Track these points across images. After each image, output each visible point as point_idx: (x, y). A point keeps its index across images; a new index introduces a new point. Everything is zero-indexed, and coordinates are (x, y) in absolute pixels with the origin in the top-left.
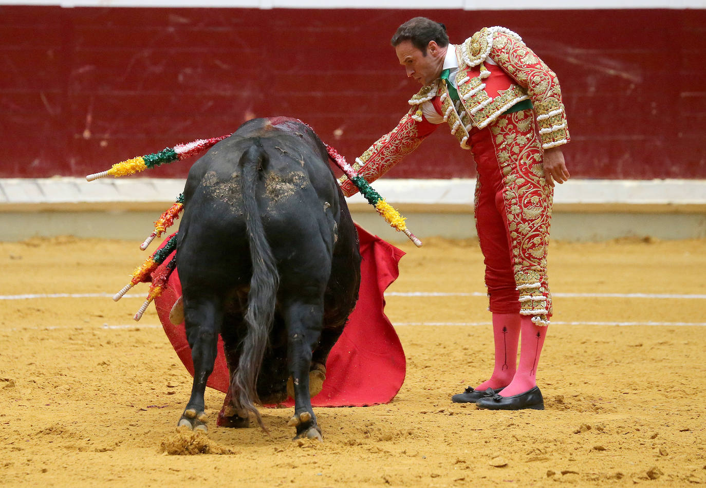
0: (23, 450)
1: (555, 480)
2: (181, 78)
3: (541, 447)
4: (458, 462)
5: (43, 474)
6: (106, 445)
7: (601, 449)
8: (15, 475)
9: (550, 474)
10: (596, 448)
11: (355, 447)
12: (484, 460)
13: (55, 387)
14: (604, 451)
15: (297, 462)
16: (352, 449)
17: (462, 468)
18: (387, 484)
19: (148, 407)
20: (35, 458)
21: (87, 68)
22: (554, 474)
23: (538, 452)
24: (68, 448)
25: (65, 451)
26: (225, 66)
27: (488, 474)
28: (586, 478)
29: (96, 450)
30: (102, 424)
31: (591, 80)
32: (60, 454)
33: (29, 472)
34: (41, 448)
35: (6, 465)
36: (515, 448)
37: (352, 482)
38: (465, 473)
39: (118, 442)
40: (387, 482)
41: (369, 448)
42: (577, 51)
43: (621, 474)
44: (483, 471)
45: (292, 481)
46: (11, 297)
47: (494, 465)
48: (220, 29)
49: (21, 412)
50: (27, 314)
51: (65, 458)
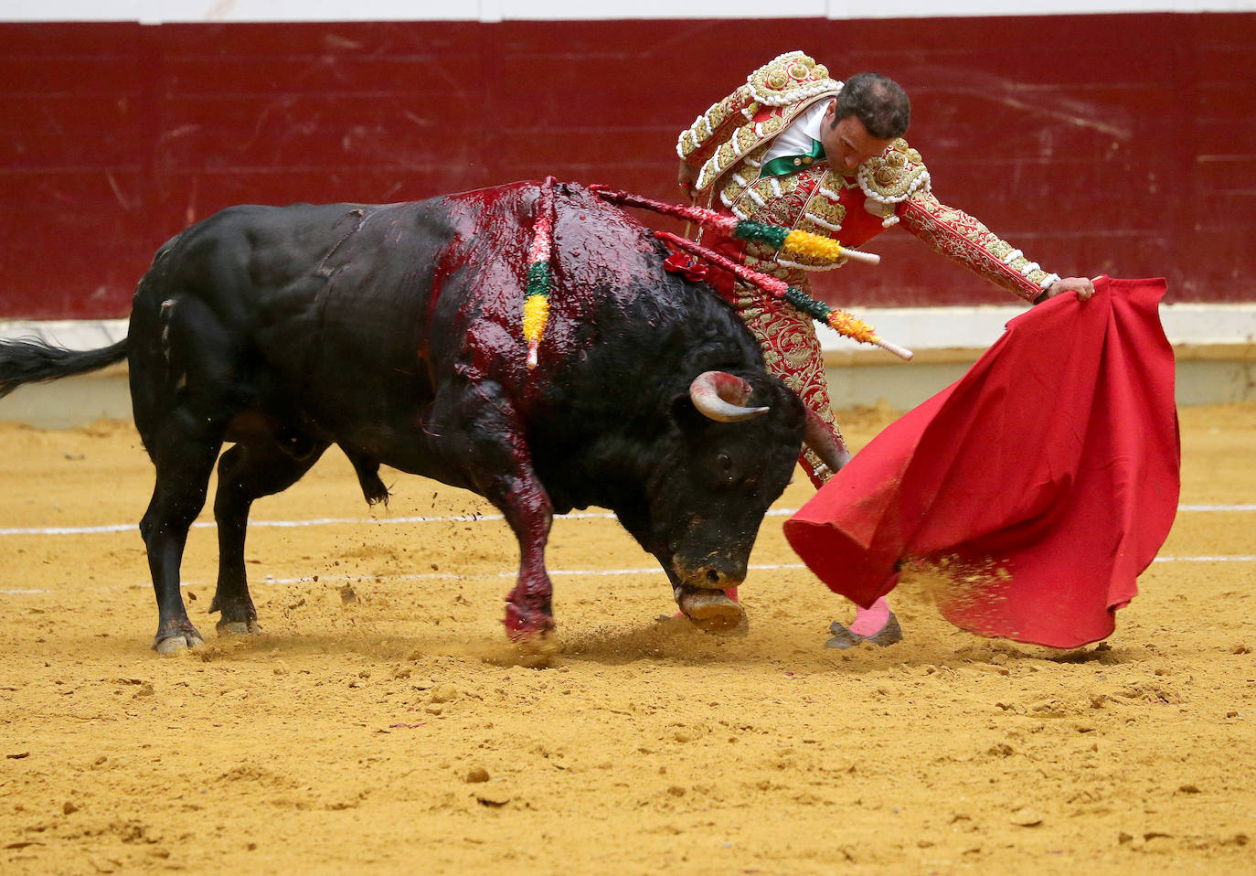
0: (202, 808)
1: (1134, 850)
2: (347, 142)
3: (1090, 788)
4: (957, 818)
5: (251, 853)
6: (343, 798)
7: (1191, 790)
8: (203, 856)
9: (1124, 839)
10: (1183, 789)
11: (771, 794)
12: (997, 813)
13: (222, 694)
14: (1198, 794)
15: (681, 822)
16: (765, 798)
17: (966, 829)
18: (848, 862)
19: (391, 727)
20: (228, 823)
21: (186, 129)
22: (1131, 838)
23: (1086, 798)
24: (279, 803)
25: (274, 810)
26: (422, 122)
27: (1015, 838)
28: (1186, 844)
29: (327, 807)
30: (319, 758)
31: (1045, 135)
32: (267, 816)
33: (226, 849)
34: (232, 805)
35: (183, 837)
36: (1045, 791)
37: (785, 858)
38: (976, 839)
39: (363, 793)
40: (848, 857)
41: (796, 796)
42: (1021, 87)
43: (1245, 837)
44: (1005, 836)
45: (684, 859)
46: (90, 530)
47: (1019, 822)
48: (414, 58)
49: (175, 739)
50: (127, 560)
51: (278, 822)
